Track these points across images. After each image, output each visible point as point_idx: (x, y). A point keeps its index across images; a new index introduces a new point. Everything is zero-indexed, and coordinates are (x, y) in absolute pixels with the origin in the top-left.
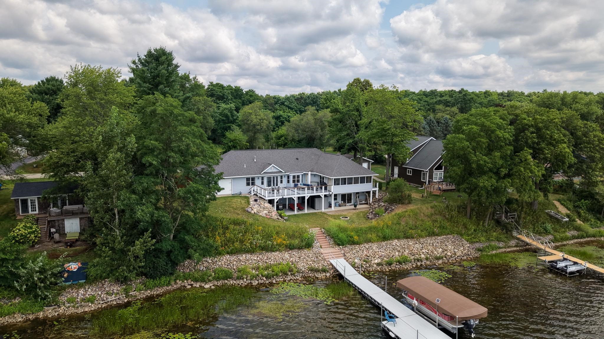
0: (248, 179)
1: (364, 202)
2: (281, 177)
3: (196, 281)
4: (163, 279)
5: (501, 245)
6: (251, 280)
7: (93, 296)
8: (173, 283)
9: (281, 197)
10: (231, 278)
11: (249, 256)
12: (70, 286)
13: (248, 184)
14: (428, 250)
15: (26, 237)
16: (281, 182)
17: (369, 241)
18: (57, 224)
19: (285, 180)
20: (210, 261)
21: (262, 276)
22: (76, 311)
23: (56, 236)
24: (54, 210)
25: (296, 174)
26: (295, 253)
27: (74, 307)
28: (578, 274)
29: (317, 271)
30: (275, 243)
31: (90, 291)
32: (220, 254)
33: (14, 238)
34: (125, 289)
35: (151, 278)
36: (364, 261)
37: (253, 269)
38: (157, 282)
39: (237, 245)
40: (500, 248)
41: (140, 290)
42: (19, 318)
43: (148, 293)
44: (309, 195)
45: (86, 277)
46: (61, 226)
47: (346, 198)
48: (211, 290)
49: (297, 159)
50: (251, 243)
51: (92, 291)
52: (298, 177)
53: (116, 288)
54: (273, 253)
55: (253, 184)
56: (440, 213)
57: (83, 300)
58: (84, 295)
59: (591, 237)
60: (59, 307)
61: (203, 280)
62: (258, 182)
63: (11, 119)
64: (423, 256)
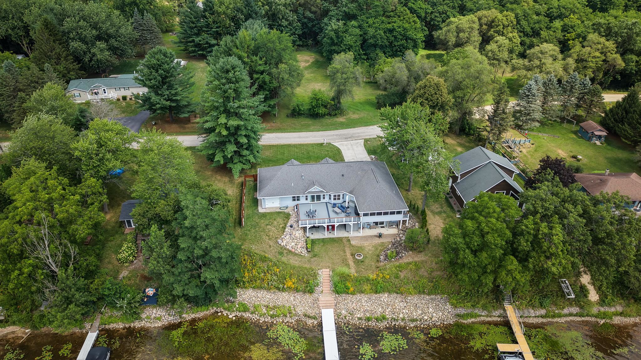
0: (294, 197)
1: (394, 226)
2: (324, 195)
5: (483, 314)
6: (260, 317)
7: (161, 315)
10: (248, 311)
11: (265, 293)
12: (148, 306)
13: (294, 200)
14: (409, 311)
15: (126, 259)
17: (362, 292)
19: (327, 197)
21: (268, 315)
22: (151, 325)
25: (337, 194)
26: (299, 296)
27: (149, 322)
29: (309, 317)
30: (286, 286)
33: (120, 259)
36: (349, 313)
37: (264, 306)
39: (258, 283)
40: (481, 316)
43: (193, 316)
50: (268, 284)
51: (160, 311)
52: (339, 196)
54: (283, 293)
55: (298, 200)
57: (155, 318)
58: (156, 314)
60: (142, 321)
62: (303, 198)
64: (401, 316)
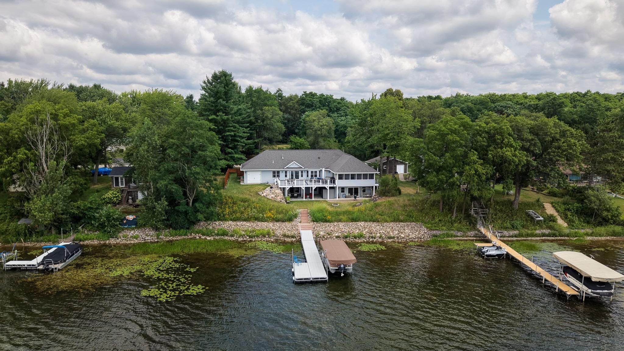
0: (274, 172)
1: (368, 195)
2: (302, 172)
3: (203, 235)
4: (182, 231)
5: (459, 234)
6: (239, 237)
7: (138, 235)
8: (189, 234)
9: (291, 186)
10: (227, 235)
11: (244, 223)
12: (126, 229)
13: (274, 176)
14: (385, 231)
15: (111, 199)
16: (302, 176)
17: (340, 221)
18: (133, 194)
19: (305, 174)
20: (217, 224)
21: (247, 236)
22: (126, 242)
23: (130, 201)
24: (133, 185)
25: (314, 170)
26: (278, 224)
27: (126, 240)
28: (497, 257)
29: (288, 237)
30: (265, 216)
31: (136, 232)
32: (226, 220)
33: (104, 199)
34: (157, 234)
35: (174, 229)
36: (327, 234)
37: (243, 231)
38: (178, 232)
39: (238, 215)
40: (457, 236)
41: (166, 236)
42: (96, 242)
43: (171, 238)
44: (316, 186)
45: (136, 224)
46: (136, 195)
47: (354, 191)
48: (210, 241)
49: (319, 158)
50: (248, 214)
51: (138, 232)
52: (316, 172)
53: (152, 233)
54: (263, 223)
55: (278, 176)
56: (415, 206)
57: (131, 237)
58: (133, 234)
59: (565, 236)
60: (118, 239)
61: (208, 235)
62: (282, 175)
63: (111, 125)
64: (378, 235)
